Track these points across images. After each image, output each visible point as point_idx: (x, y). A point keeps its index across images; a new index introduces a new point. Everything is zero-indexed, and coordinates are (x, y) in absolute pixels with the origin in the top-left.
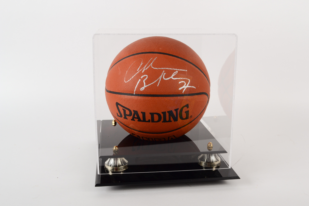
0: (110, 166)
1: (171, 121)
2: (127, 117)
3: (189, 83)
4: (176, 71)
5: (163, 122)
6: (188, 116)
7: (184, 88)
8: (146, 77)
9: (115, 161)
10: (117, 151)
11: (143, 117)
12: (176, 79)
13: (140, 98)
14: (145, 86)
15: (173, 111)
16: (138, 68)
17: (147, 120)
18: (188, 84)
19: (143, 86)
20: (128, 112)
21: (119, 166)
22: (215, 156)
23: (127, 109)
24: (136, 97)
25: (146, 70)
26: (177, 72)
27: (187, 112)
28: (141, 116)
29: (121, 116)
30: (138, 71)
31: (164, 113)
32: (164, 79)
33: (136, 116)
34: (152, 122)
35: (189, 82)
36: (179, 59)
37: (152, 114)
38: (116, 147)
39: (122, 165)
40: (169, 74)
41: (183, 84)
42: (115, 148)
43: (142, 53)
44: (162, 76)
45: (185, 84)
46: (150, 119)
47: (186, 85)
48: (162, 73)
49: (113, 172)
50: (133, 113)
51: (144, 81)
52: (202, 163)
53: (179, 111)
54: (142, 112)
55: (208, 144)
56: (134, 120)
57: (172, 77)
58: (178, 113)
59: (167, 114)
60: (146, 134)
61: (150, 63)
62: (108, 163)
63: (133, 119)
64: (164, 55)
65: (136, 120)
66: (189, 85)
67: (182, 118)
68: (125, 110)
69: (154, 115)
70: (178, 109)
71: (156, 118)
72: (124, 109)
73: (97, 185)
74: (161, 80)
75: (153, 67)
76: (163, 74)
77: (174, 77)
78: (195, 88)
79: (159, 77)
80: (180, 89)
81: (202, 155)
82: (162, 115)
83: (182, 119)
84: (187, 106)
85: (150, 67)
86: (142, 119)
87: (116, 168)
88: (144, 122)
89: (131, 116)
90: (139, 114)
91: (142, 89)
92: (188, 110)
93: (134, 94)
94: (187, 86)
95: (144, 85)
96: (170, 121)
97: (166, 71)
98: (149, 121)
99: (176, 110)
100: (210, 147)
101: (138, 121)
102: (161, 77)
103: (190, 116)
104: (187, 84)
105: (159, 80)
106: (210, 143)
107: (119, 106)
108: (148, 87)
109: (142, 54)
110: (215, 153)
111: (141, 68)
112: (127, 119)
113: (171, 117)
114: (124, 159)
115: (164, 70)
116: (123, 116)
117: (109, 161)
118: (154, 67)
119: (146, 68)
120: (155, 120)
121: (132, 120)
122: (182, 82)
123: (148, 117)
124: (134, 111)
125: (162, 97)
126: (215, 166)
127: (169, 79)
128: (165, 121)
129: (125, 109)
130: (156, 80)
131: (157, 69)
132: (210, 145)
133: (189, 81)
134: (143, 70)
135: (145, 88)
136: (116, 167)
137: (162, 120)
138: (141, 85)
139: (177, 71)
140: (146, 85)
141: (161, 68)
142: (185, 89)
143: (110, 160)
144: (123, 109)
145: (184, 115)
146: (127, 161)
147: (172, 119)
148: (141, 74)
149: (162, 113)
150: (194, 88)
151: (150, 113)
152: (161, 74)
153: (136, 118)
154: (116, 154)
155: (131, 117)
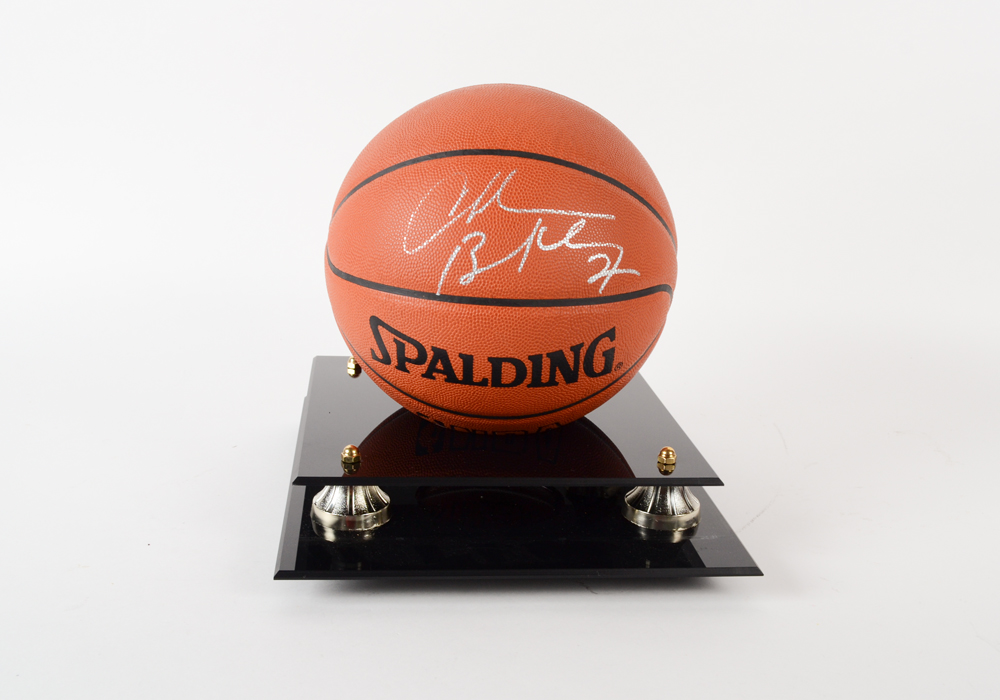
0: (330, 511)
1: (556, 384)
2: (408, 365)
3: (619, 259)
4: (579, 218)
5: (529, 386)
6: (611, 366)
7: (603, 278)
8: (479, 239)
9: (346, 494)
10: (353, 464)
11: (464, 371)
12: (579, 246)
13: (456, 307)
14: (476, 271)
15: (566, 353)
16: (452, 206)
17: (477, 378)
18: (618, 262)
19: (470, 269)
20: (411, 352)
21: (360, 512)
22: (683, 494)
23: (408, 342)
24: (445, 306)
25: (481, 215)
26: (583, 222)
27: (609, 355)
28: (457, 366)
29: (386, 360)
30: (452, 217)
31: (536, 360)
32: (541, 246)
33: (439, 366)
34: (492, 386)
35: (621, 255)
36: (588, 176)
37: (496, 363)
38: (351, 450)
39: (370, 510)
40: (556, 229)
41: (601, 264)
42: (347, 451)
43: (465, 152)
44: (536, 238)
45: (609, 263)
46: (489, 377)
47: (611, 267)
48: (534, 225)
49: (337, 533)
50: (430, 354)
51: (472, 253)
52: (639, 513)
53: (583, 352)
54: (461, 355)
55: (661, 454)
56: (434, 378)
57: (566, 241)
58: (582, 358)
59: (546, 363)
60: (468, 419)
61: (492, 192)
62: (324, 501)
63: (428, 375)
64: (540, 162)
65: (440, 377)
66: (620, 267)
67: (590, 372)
68: (404, 345)
69: (503, 364)
70: (582, 345)
71: (509, 372)
72: (399, 339)
73: (281, 575)
74: (531, 250)
75: (505, 204)
76: (538, 232)
77: (572, 241)
78: (639, 274)
79: (524, 241)
80: (592, 279)
81: (639, 488)
82: (529, 365)
83: (593, 377)
84: (611, 334)
85: (492, 204)
86: (459, 375)
87: (350, 518)
88: (466, 384)
89: (424, 363)
90: (452, 360)
91: (466, 279)
92: (611, 346)
93: (438, 294)
94: (615, 271)
95: (471, 265)
96: (552, 382)
97: (548, 220)
98: (484, 383)
99: (576, 349)
100: (665, 464)
101: (446, 380)
102: (530, 240)
103: (615, 363)
104: (613, 262)
105: (524, 249)
106: (668, 451)
107: (380, 328)
108: (485, 273)
109: (462, 157)
110: (683, 485)
111: (461, 208)
112: (408, 372)
113: (558, 372)
114: (376, 489)
115: (541, 215)
116: (394, 361)
117: (327, 495)
118: (509, 206)
119: (479, 207)
120: (504, 381)
121: (423, 376)
122: (600, 256)
123: (482, 370)
124: (433, 349)
125: (534, 309)
126: (679, 526)
127: (558, 248)
128: (536, 382)
129: (401, 340)
130: (515, 249)
131: (516, 214)
132: (668, 456)
133: (619, 251)
134: (469, 213)
135: (478, 277)
136: (349, 515)
137: (528, 379)
138: (463, 265)
139: (583, 218)
140: (479, 267)
141: (531, 208)
142: (606, 281)
143: (329, 491)
144: (395, 340)
145: (599, 363)
146: (388, 498)
147: (559, 377)
148: (461, 228)
149: (530, 358)
150: (635, 275)
151: (490, 359)
152: (531, 231)
153: (439, 371)
154: (350, 471)
155: (424, 368)
